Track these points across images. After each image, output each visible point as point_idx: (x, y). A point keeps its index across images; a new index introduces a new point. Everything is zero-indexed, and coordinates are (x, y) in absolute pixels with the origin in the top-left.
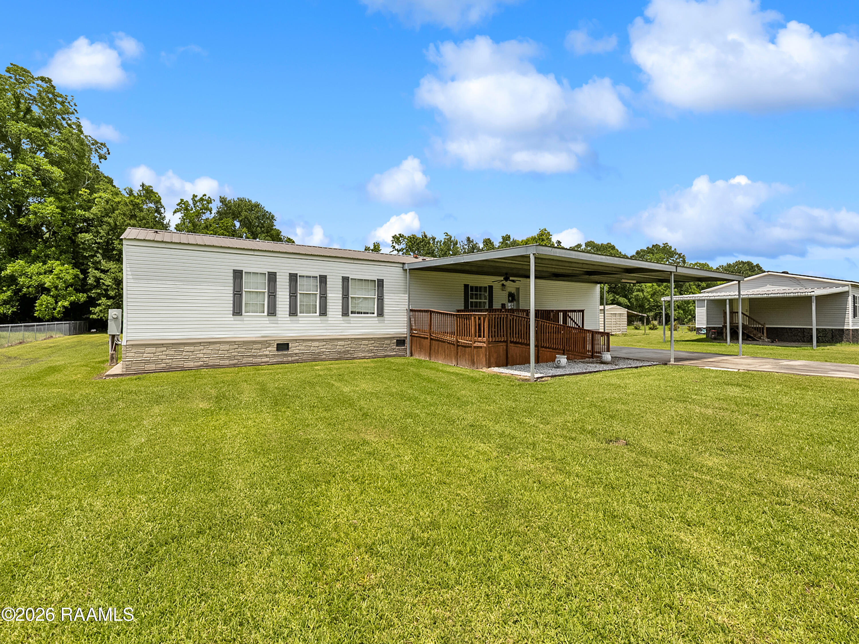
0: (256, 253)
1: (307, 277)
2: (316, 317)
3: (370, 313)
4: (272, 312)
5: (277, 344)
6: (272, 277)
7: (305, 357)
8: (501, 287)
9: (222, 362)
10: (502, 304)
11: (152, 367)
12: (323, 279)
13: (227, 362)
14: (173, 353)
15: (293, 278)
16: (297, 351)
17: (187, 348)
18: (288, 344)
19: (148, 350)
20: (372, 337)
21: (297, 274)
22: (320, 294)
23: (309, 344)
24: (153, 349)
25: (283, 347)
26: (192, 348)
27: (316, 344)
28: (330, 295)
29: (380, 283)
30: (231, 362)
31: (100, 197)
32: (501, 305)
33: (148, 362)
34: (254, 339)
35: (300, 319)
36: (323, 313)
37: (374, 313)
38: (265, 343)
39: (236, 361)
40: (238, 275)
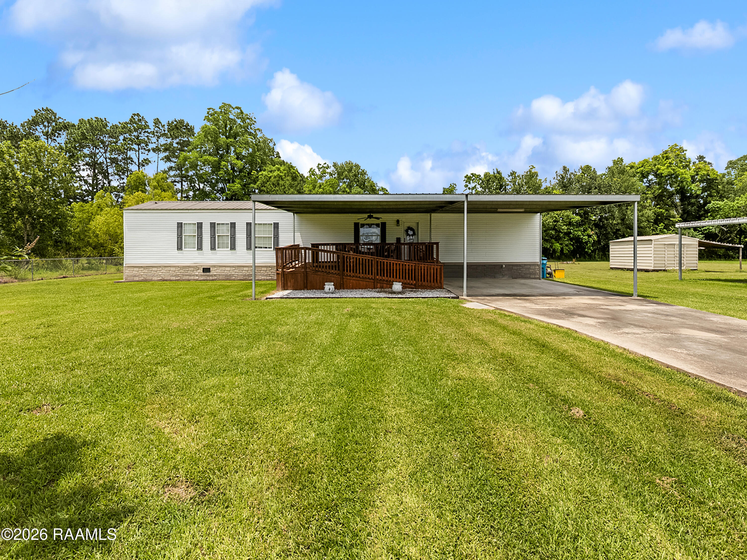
0: (190, 211)
1: (222, 224)
2: (228, 251)
3: (269, 248)
4: (200, 248)
5: (203, 269)
6: (200, 226)
7: (221, 277)
8: (396, 223)
9: (172, 278)
10: (397, 238)
11: (137, 279)
12: (233, 225)
13: (174, 278)
14: (147, 271)
15: (213, 225)
16: (216, 273)
17: (154, 269)
18: (210, 268)
19: (135, 269)
20: (269, 265)
21: (215, 223)
22: (231, 235)
23: (224, 269)
24: (137, 269)
25: (206, 270)
26: (156, 269)
27: (228, 269)
28: (237, 236)
29: (276, 226)
30: (177, 278)
31: (262, 175)
32: (396, 240)
33: (135, 276)
34: (189, 265)
35: (218, 252)
36: (233, 248)
37: (271, 248)
38: (196, 268)
39: (179, 278)
40: (180, 225)
